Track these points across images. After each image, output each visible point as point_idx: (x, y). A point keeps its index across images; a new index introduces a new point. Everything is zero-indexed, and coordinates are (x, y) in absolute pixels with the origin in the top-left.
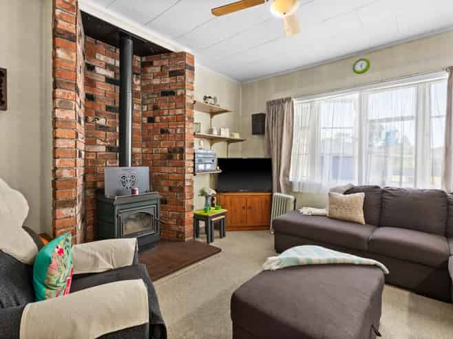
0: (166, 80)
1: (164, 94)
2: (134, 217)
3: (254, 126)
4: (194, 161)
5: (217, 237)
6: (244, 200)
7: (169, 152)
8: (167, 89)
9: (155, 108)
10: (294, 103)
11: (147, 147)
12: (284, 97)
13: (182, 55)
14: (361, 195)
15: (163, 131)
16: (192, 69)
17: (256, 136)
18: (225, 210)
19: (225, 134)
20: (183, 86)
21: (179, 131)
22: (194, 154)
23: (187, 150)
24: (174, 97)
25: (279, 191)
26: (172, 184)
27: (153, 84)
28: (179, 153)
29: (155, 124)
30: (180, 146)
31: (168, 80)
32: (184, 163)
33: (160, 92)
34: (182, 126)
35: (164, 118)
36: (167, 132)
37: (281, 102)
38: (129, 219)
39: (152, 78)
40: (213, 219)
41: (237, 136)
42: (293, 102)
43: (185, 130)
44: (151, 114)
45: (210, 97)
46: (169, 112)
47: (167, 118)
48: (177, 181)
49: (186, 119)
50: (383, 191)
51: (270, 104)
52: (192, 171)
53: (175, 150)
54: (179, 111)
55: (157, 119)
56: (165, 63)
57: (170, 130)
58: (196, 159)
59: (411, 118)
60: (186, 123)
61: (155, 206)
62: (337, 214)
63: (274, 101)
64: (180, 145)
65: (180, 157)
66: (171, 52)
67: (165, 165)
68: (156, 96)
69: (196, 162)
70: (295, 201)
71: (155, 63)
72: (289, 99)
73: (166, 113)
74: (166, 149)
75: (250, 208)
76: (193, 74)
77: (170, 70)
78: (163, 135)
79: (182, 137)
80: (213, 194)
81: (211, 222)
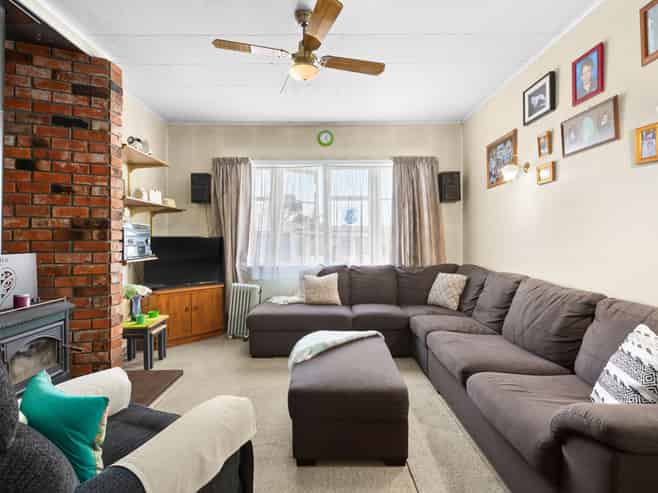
0: (66, 98)
1: (59, 121)
2: (26, 349)
3: (194, 191)
4: (122, 241)
5: (156, 360)
6: (187, 297)
7: (73, 226)
8: (68, 114)
9: (37, 143)
10: (253, 165)
11: (15, 215)
12: (239, 156)
13: (103, 65)
14: (334, 276)
15: (57, 189)
16: (119, 91)
17: (195, 205)
18: (167, 317)
19: (156, 198)
20: (106, 117)
21: (96, 191)
22: (123, 231)
23: (114, 224)
24: (86, 132)
25: (235, 280)
26: (81, 283)
27: (31, 98)
28: (99, 228)
29: (36, 174)
30: (100, 216)
31: (70, 99)
32: (109, 245)
33: (50, 116)
34: (106, 184)
35: (63, 165)
36: (69, 190)
37: (234, 162)
38: (18, 354)
39: (29, 84)
40: (154, 332)
41: (171, 204)
42: (250, 165)
43: (110, 191)
44: (27, 153)
45: (139, 140)
46: (72, 156)
47: (68, 167)
48: (92, 277)
49: (112, 172)
50: (351, 270)
51: (217, 162)
52: (120, 259)
53: (88, 225)
54: (98, 158)
55: (44, 165)
56: (65, 67)
57: (76, 188)
58: (126, 240)
59: (367, 198)
60: (112, 179)
61: (62, 323)
62: (315, 298)
63: (224, 159)
64: (100, 214)
65: (99, 235)
66: (82, 53)
67: (65, 250)
68: (39, 122)
69: (125, 244)
70: (261, 291)
71: (38, 60)
72: (245, 160)
73: (66, 155)
74: (66, 221)
75: (196, 308)
76: (121, 100)
77: (76, 82)
78: (58, 196)
79: (105, 201)
80: (148, 293)
81: (151, 335)
